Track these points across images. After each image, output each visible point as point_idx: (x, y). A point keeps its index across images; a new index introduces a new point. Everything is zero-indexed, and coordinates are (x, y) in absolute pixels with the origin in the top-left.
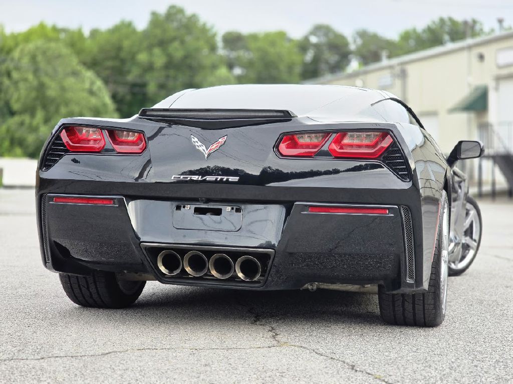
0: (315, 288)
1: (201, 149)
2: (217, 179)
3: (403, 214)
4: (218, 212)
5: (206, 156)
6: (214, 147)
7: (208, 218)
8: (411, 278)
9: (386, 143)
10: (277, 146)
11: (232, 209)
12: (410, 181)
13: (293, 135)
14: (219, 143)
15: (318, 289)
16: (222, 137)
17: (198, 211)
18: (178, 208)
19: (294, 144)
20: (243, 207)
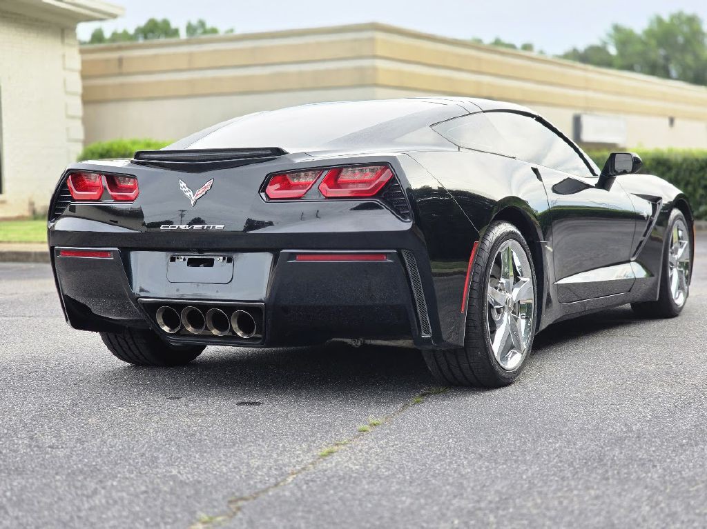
0: (359, 344)
1: (188, 194)
2: (203, 227)
3: (405, 258)
4: (210, 263)
5: (192, 203)
6: (200, 192)
7: (202, 269)
8: (428, 333)
9: (385, 177)
10: (263, 188)
11: (224, 259)
12: (410, 222)
13: (284, 174)
14: (205, 188)
15: (364, 346)
16: (208, 181)
17: (193, 263)
18: (173, 259)
19: (287, 186)
20: (234, 256)
